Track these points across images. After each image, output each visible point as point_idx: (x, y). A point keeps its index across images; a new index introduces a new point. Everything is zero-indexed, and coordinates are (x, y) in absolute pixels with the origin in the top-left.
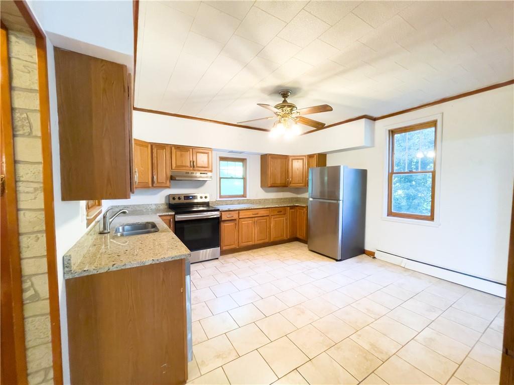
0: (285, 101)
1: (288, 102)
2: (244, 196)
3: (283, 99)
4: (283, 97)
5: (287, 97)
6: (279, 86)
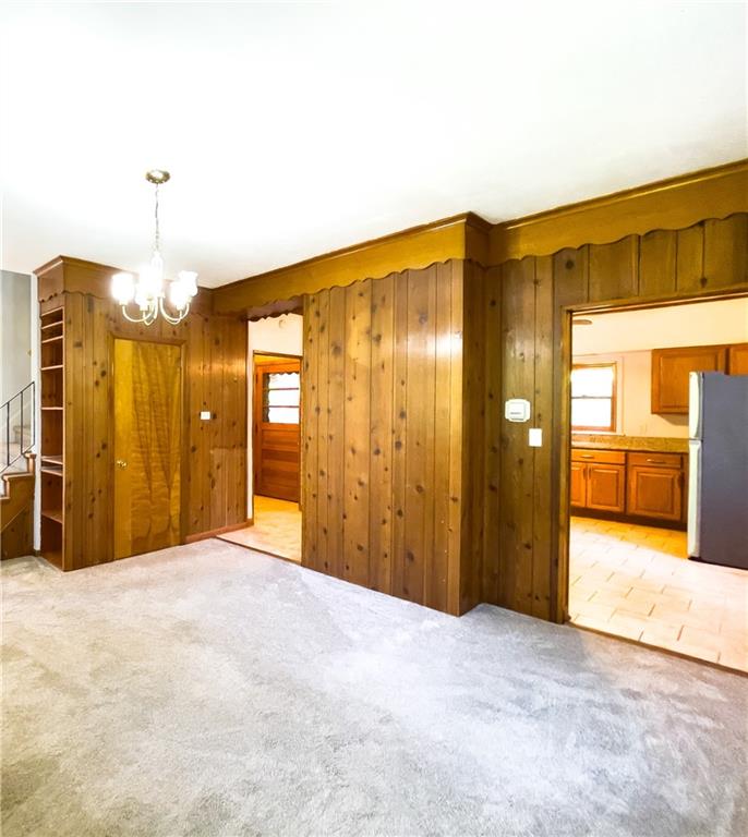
2: (613, 428)
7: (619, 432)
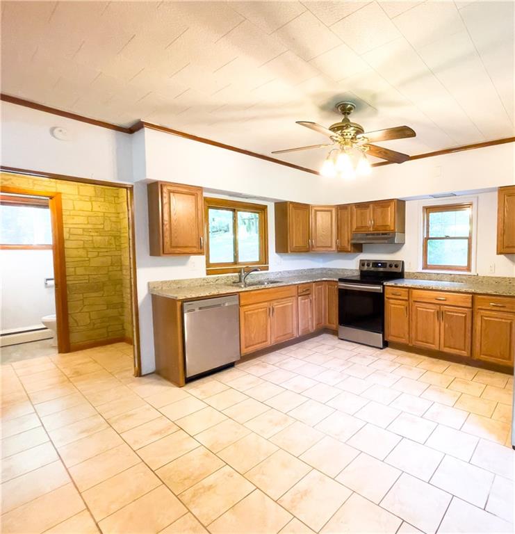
0: (346, 120)
1: (351, 121)
3: (343, 117)
4: (344, 114)
5: (348, 114)
6: (337, 97)
7: (473, 273)
